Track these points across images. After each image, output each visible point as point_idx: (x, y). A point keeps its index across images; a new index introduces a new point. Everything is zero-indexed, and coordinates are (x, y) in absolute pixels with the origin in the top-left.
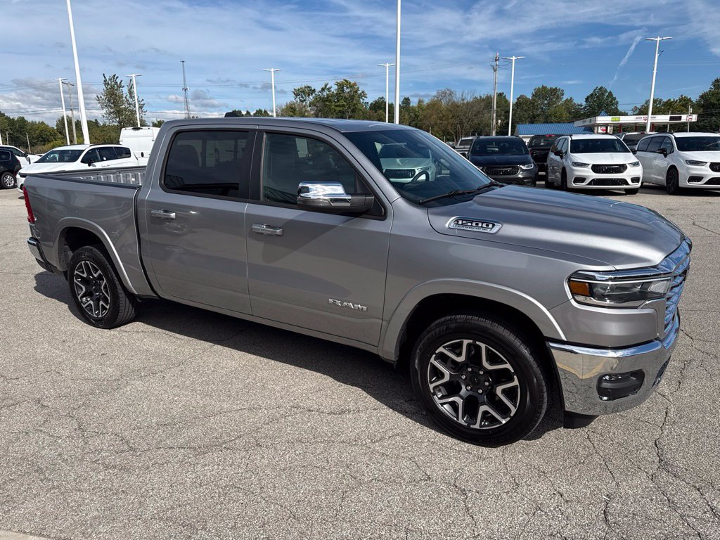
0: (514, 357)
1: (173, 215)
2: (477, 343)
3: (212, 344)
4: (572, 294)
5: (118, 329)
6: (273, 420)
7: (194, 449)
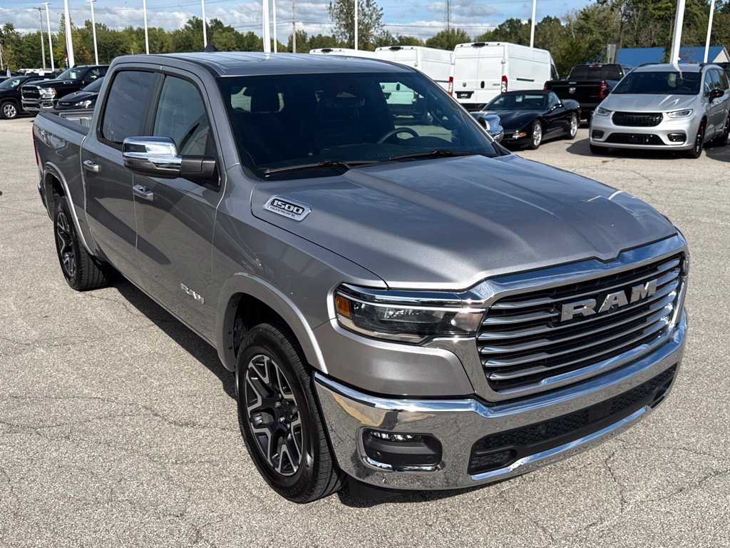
0: (298, 388)
1: (96, 167)
2: (273, 362)
3: (153, 323)
4: (336, 312)
5: (88, 293)
6: (111, 416)
7: (12, 425)
